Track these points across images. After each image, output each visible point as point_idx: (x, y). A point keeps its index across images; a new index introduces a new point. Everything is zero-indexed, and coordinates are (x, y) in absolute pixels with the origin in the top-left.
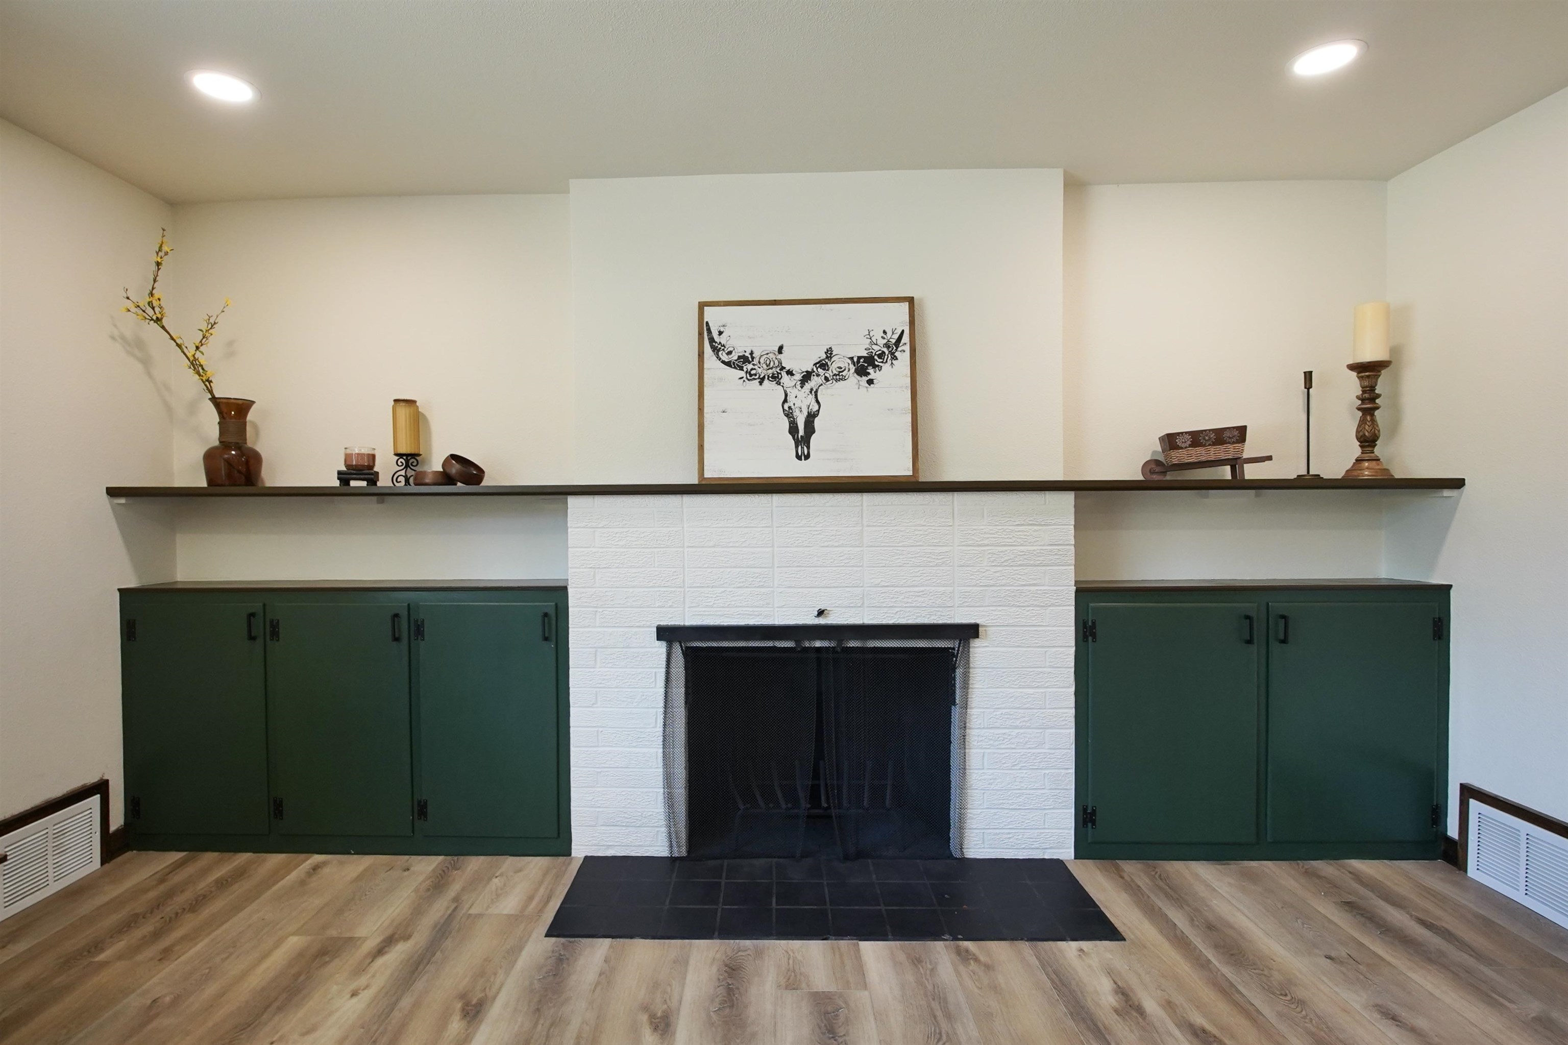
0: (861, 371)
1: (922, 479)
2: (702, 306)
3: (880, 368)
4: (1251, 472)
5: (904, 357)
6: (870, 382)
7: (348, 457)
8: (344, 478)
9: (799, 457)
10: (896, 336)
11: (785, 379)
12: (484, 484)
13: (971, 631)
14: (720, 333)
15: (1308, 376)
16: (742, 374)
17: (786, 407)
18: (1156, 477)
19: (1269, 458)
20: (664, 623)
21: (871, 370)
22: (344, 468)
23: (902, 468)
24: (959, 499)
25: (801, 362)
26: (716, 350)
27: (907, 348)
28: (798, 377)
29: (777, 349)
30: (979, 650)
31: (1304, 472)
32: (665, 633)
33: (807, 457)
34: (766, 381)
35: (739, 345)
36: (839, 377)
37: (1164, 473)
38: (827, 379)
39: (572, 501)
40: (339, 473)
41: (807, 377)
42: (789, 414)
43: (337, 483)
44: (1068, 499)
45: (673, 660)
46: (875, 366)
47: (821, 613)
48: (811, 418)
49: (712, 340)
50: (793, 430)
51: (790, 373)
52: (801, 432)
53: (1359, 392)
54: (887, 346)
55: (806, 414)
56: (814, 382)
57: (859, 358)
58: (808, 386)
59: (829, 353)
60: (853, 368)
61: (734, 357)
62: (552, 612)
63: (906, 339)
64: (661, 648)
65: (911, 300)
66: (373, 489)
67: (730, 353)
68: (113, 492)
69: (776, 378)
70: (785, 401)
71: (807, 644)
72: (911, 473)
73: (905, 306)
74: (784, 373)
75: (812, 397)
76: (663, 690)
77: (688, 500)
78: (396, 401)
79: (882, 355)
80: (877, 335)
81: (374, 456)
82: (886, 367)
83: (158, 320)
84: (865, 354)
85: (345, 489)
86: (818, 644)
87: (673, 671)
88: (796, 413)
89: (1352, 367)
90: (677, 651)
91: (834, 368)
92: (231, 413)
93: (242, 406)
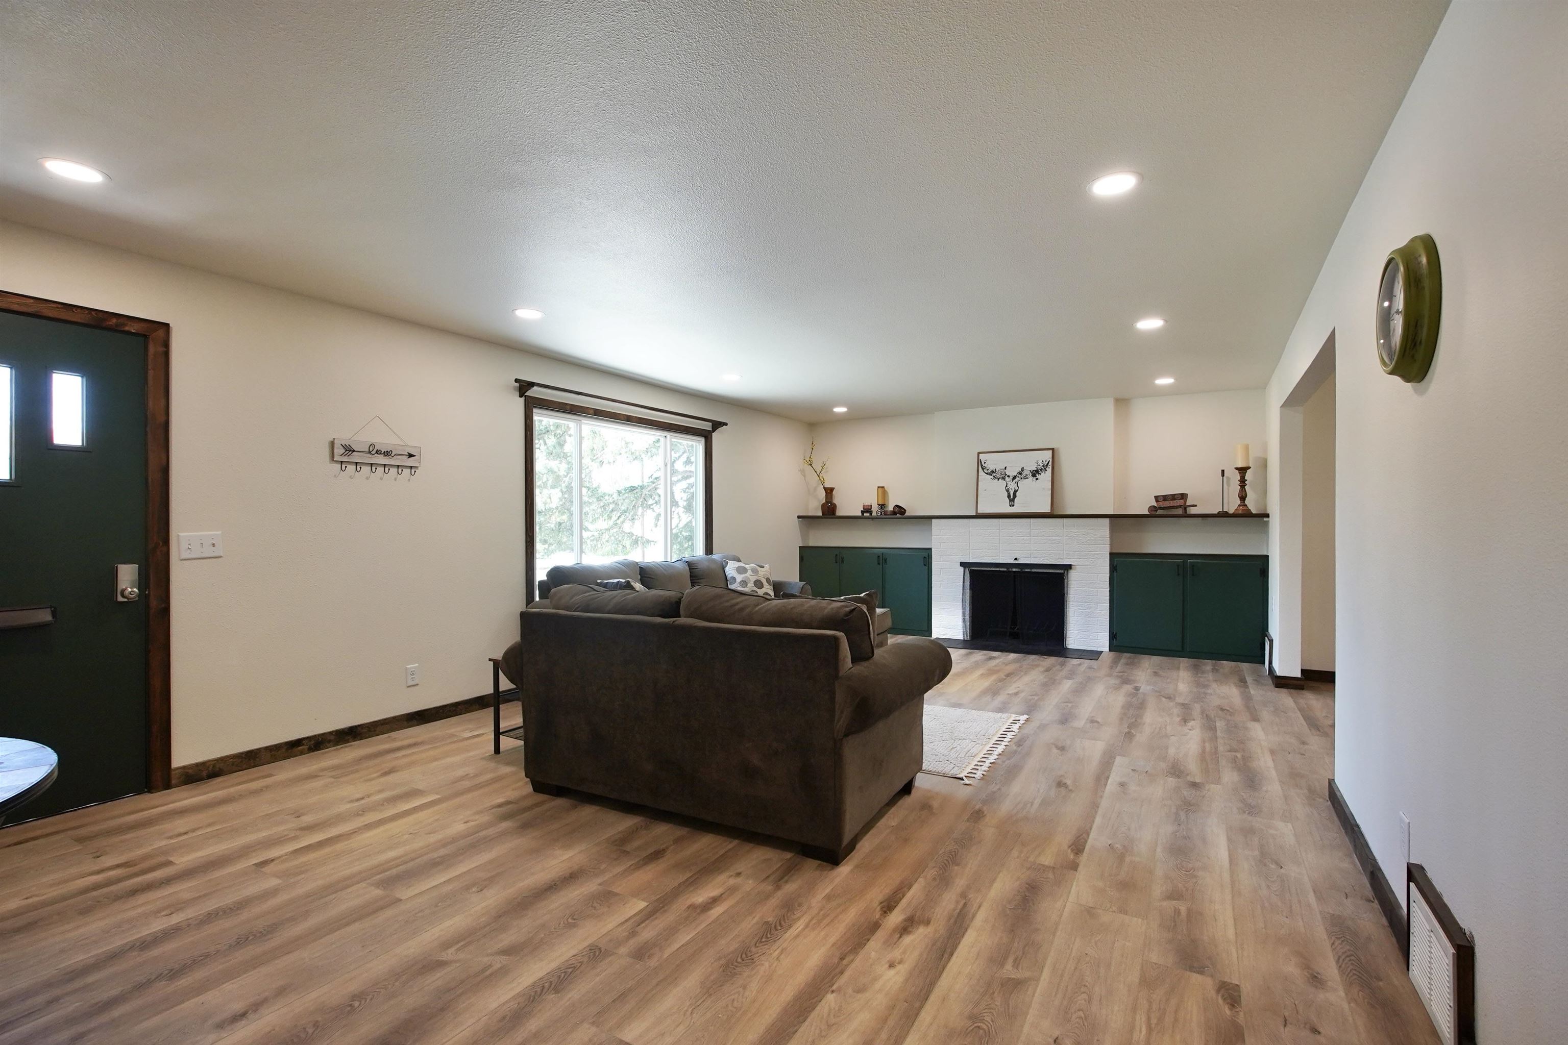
0: (1034, 475)
1: (1055, 513)
2: (979, 453)
3: (1041, 474)
4: (1193, 511)
5: (1049, 470)
6: (1037, 479)
7: (864, 506)
8: (863, 512)
9: (1010, 506)
10: (1047, 463)
11: (1007, 478)
12: (905, 515)
13: (1069, 567)
14: (985, 463)
15: (1223, 471)
16: (992, 477)
17: (1007, 488)
18: (1153, 513)
19: (1196, 506)
20: (962, 561)
21: (1037, 475)
22: (863, 510)
23: (1047, 509)
24: (1065, 520)
25: (1012, 472)
26: (983, 469)
27: (1051, 467)
28: (1011, 478)
29: (1004, 468)
30: (1073, 576)
31: (1222, 510)
32: (963, 564)
33: (1013, 506)
34: (1000, 479)
35: (991, 466)
36: (1026, 478)
37: (1156, 511)
38: (1021, 478)
39: (933, 520)
40: (862, 511)
41: (1014, 478)
42: (1008, 491)
43: (861, 515)
44: (1107, 520)
45: (966, 574)
46: (1039, 474)
47: (1016, 559)
48: (1015, 492)
49: (982, 465)
50: (1009, 496)
51: (1009, 476)
52: (1012, 497)
53: (1239, 479)
54: (1043, 466)
55: (1013, 490)
56: (1016, 480)
57: (1033, 471)
58: (1014, 481)
59: (1023, 469)
60: (1031, 474)
61: (989, 471)
62: (927, 556)
63: (1050, 463)
64: (962, 569)
65: (1053, 449)
66: (871, 517)
67: (988, 470)
68: (799, 517)
69: (1004, 478)
70: (1007, 486)
71: (1011, 570)
72: (1050, 511)
73: (1051, 451)
74: (1006, 476)
75: (1016, 485)
76: (962, 583)
77: (971, 520)
78: (878, 487)
79: (1041, 470)
80: (1040, 462)
81: (871, 506)
82: (1043, 474)
83: (811, 465)
84: (1035, 469)
85: (863, 517)
86: (1014, 570)
87: (966, 577)
88: (1010, 490)
89: (1237, 469)
90: (967, 571)
91: (1024, 474)
92: (829, 491)
93: (832, 490)
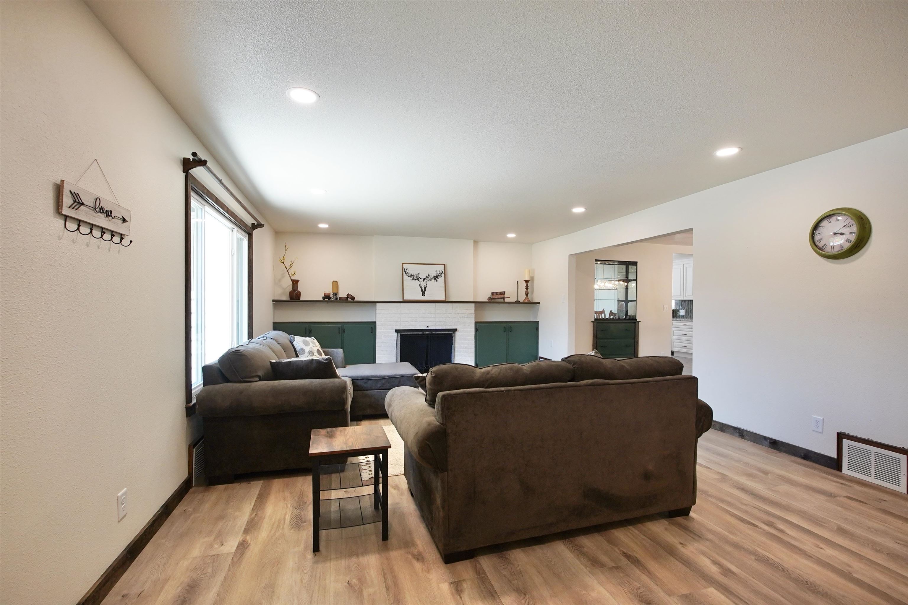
0: (435, 279)
1: (447, 301)
3: (439, 278)
4: (506, 300)
5: (443, 276)
6: (437, 281)
7: (325, 294)
8: (324, 298)
9: (423, 296)
10: (442, 272)
11: (420, 280)
12: (355, 300)
13: (456, 330)
14: (407, 270)
15: (518, 281)
16: (411, 278)
17: (420, 285)
18: (490, 301)
19: (509, 298)
20: (396, 329)
21: (437, 279)
22: (324, 296)
23: (443, 298)
24: (453, 304)
25: (423, 276)
26: (406, 273)
27: (444, 274)
28: (423, 279)
29: (418, 274)
30: (457, 333)
31: (517, 300)
32: (397, 331)
33: (424, 296)
34: (416, 280)
35: (410, 272)
36: (431, 280)
37: (491, 300)
38: (428, 280)
39: (377, 304)
40: (323, 297)
41: (424, 279)
42: (421, 287)
43: (322, 299)
44: (473, 305)
45: (398, 336)
46: (437, 278)
47: (427, 327)
48: (425, 288)
49: (405, 271)
50: (422, 290)
51: (421, 278)
52: (423, 291)
53: (526, 285)
54: (440, 274)
55: (424, 287)
56: (426, 281)
57: (434, 276)
58: (424, 281)
59: (429, 275)
60: (433, 278)
61: (410, 275)
62: (373, 327)
63: (443, 273)
64: (396, 334)
65: (444, 265)
67: (409, 274)
68: (273, 301)
69: (418, 279)
70: (420, 284)
71: (425, 333)
72: (444, 299)
74: (420, 278)
75: (425, 284)
76: (396, 343)
77: (401, 304)
78: (333, 281)
79: (439, 276)
80: (438, 272)
81: (330, 293)
82: (440, 278)
83: (283, 262)
84: (435, 275)
85: (330, 301)
86: (427, 333)
87: (398, 339)
88: (422, 287)
89: (525, 281)
90: (399, 334)
91: (429, 278)
92: (295, 283)
93: (297, 281)
